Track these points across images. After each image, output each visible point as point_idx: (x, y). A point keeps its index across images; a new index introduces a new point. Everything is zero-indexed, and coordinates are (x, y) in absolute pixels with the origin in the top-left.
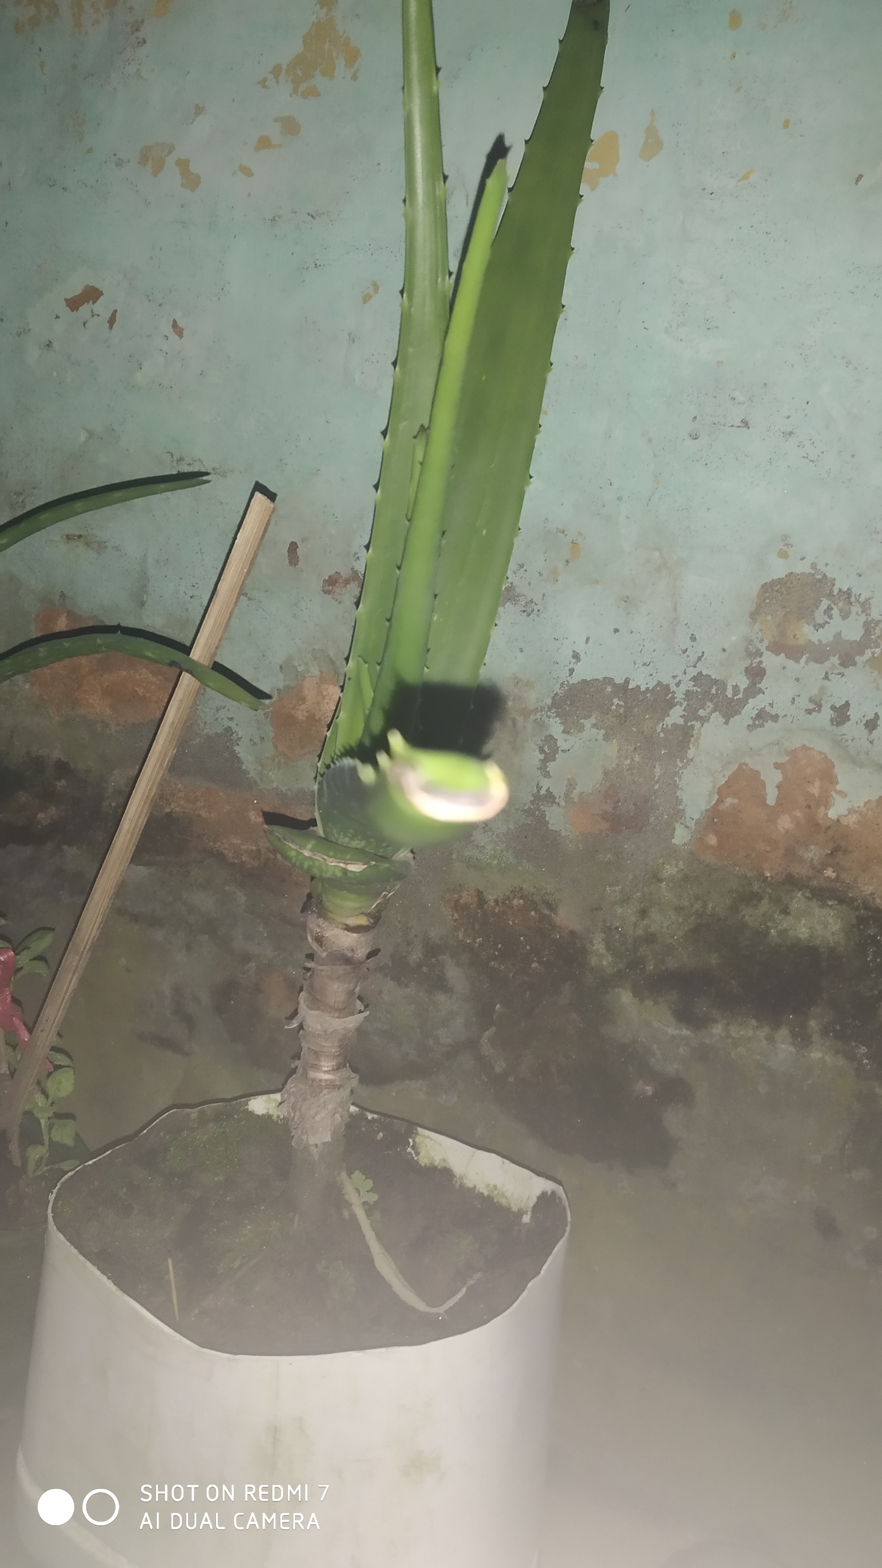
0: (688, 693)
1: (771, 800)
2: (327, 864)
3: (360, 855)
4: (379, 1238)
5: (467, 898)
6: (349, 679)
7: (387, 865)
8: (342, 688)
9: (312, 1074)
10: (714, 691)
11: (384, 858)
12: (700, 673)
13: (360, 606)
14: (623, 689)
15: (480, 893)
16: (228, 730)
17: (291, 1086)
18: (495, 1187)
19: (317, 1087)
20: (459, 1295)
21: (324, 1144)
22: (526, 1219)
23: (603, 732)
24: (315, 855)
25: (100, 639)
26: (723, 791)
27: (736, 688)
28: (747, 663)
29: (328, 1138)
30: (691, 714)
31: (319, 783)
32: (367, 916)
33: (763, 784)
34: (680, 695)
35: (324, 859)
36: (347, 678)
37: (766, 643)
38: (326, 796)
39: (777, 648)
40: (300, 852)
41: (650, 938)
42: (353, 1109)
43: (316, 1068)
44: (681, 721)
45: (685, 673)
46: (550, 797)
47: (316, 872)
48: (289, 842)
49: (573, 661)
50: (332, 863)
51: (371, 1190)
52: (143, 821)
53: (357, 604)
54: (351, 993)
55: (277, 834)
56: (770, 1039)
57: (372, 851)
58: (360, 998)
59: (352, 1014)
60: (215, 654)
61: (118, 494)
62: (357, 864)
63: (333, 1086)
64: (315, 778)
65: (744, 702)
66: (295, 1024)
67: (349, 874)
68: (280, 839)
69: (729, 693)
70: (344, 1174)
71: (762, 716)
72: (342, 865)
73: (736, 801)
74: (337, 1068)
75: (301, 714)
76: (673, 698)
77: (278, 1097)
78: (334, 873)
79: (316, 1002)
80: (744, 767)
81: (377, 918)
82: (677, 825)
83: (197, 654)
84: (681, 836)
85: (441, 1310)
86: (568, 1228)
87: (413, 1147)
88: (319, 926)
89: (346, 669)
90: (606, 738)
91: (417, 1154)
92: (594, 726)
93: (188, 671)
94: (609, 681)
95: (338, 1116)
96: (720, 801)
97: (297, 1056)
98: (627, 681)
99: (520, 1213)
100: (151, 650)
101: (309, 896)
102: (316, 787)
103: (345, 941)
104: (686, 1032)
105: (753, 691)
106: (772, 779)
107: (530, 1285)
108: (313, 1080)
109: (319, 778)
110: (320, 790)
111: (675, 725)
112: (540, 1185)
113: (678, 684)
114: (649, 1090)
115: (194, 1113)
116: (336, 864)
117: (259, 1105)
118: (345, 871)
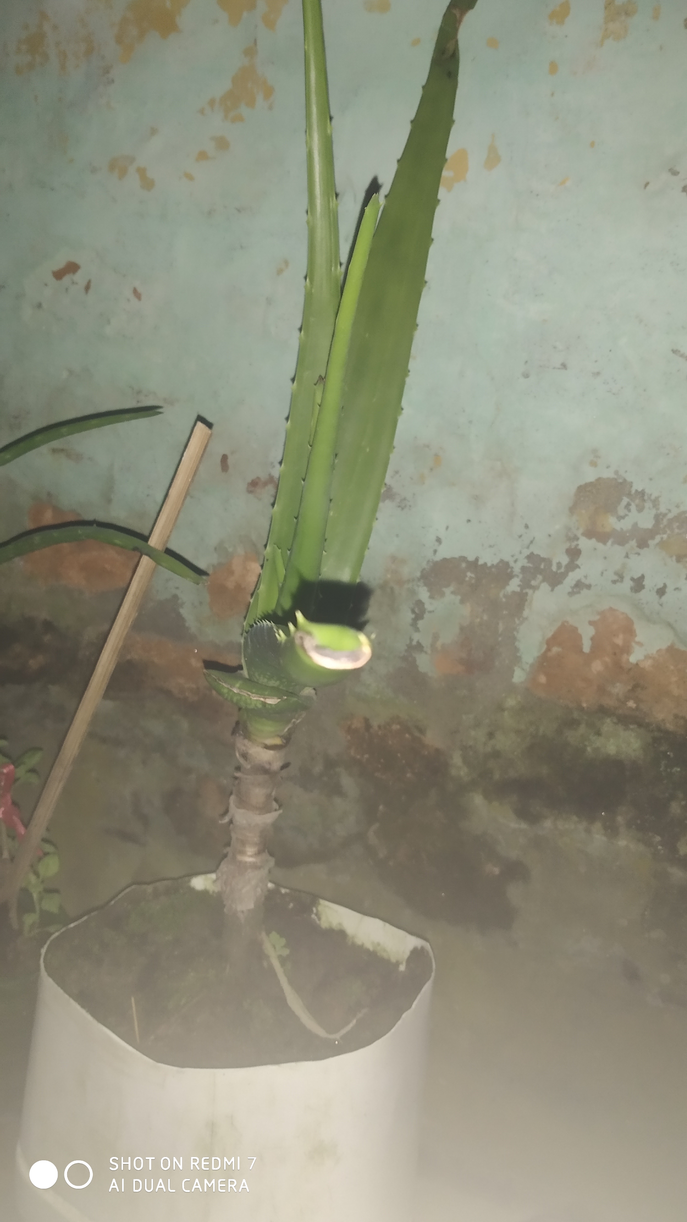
0: (523, 569)
1: (587, 647)
2: (251, 699)
3: (275, 692)
4: (291, 982)
5: (357, 724)
6: (267, 560)
7: (295, 699)
8: (262, 566)
9: (240, 858)
10: (542, 566)
11: (292, 694)
12: (532, 553)
13: (276, 506)
14: (474, 565)
15: (367, 721)
16: (175, 597)
17: (224, 867)
18: (379, 944)
19: (242, 867)
20: (351, 1025)
21: (249, 911)
22: (402, 968)
23: (459, 597)
24: (242, 691)
25: (80, 530)
26: (550, 642)
27: (559, 565)
28: (567, 545)
29: (251, 906)
30: (526, 584)
31: (245, 638)
32: (280, 737)
33: (580, 637)
34: (517, 569)
35: (248, 694)
36: (265, 560)
37: (581, 530)
38: (250, 647)
39: (590, 534)
40: (231, 690)
41: (496, 754)
42: (270, 885)
43: (243, 853)
44: (518, 589)
45: (521, 553)
46: (419, 647)
47: (242, 704)
48: (222, 682)
49: (437, 543)
50: (255, 698)
51: (285, 946)
52: (112, 667)
53: (273, 505)
54: (268, 796)
55: (214, 676)
56: (588, 831)
57: (284, 689)
58: (276, 800)
59: (269, 811)
60: (167, 541)
61: (94, 422)
62: (274, 699)
63: (255, 867)
64: (242, 634)
65: (565, 575)
66: (226, 820)
67: (267, 706)
68: (216, 680)
69: (554, 568)
70: (263, 934)
71: (579, 586)
72: (262, 699)
73: (560, 649)
74: (259, 853)
75: (230, 584)
76: (512, 572)
77: (213, 876)
78: (255, 705)
79: (243, 803)
80: (566, 624)
81: (288, 739)
82: (516, 668)
83: (154, 541)
84: (519, 676)
85: (338, 1036)
86: (433, 974)
87: (317, 915)
88: (244, 745)
89: (265, 552)
90: (462, 602)
91: (319, 919)
92: (453, 593)
93: (147, 555)
94: (463, 559)
95: (259, 890)
96: (548, 650)
97: (228, 844)
98: (477, 559)
99: (398, 964)
100: (120, 539)
101: (237, 723)
102: (242, 641)
103: (264, 756)
104: (524, 826)
105: (572, 566)
106: (587, 633)
107: (404, 1016)
108: (240, 862)
109: (245, 634)
110: (246, 642)
111: (514, 593)
112: (412, 942)
113: (516, 561)
114: (497, 871)
115: (149, 889)
116: (258, 699)
117: (199, 883)
118: (264, 704)
